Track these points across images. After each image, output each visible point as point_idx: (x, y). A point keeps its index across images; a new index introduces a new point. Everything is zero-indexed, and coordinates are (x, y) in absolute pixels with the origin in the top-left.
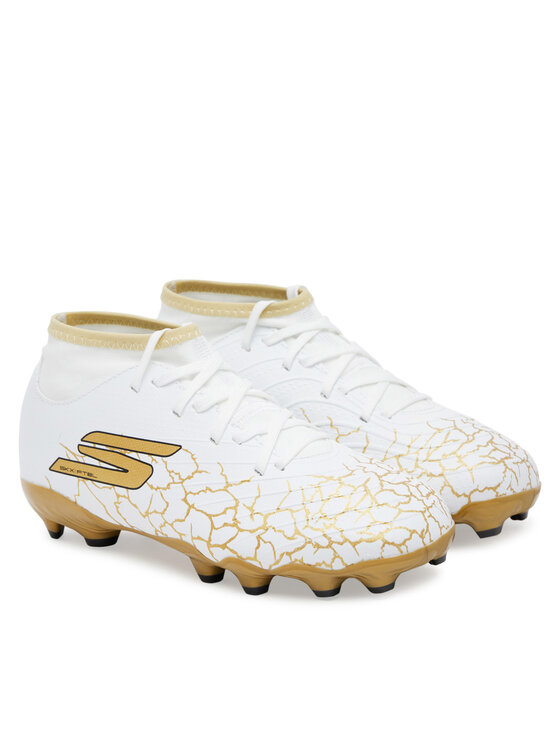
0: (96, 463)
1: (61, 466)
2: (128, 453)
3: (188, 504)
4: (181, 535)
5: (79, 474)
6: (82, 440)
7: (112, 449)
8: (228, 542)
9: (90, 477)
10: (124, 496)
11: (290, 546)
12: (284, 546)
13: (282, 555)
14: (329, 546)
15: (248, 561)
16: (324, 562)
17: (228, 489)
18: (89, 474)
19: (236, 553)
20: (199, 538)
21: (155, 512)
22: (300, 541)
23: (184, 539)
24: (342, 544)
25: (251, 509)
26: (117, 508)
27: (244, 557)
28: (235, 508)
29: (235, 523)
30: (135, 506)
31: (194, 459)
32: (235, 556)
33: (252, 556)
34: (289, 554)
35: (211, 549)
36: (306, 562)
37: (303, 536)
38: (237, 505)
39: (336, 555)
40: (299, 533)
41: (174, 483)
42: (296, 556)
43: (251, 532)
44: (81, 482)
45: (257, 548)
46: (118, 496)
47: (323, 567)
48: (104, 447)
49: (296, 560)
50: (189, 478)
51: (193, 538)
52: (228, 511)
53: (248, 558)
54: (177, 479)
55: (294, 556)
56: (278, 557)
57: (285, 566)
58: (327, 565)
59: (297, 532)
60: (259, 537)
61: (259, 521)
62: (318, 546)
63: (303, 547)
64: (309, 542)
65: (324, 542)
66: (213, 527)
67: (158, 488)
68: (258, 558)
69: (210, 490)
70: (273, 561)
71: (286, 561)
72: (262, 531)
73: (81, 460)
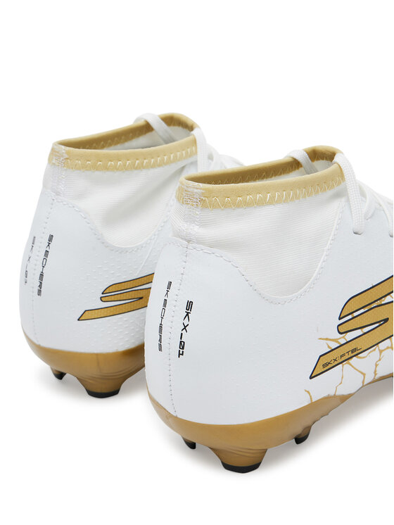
0: (359, 332)
6: (339, 319)
7: (369, 307)
10: (387, 348)
18: (353, 351)
26: (376, 367)
46: (381, 352)
73: (343, 341)
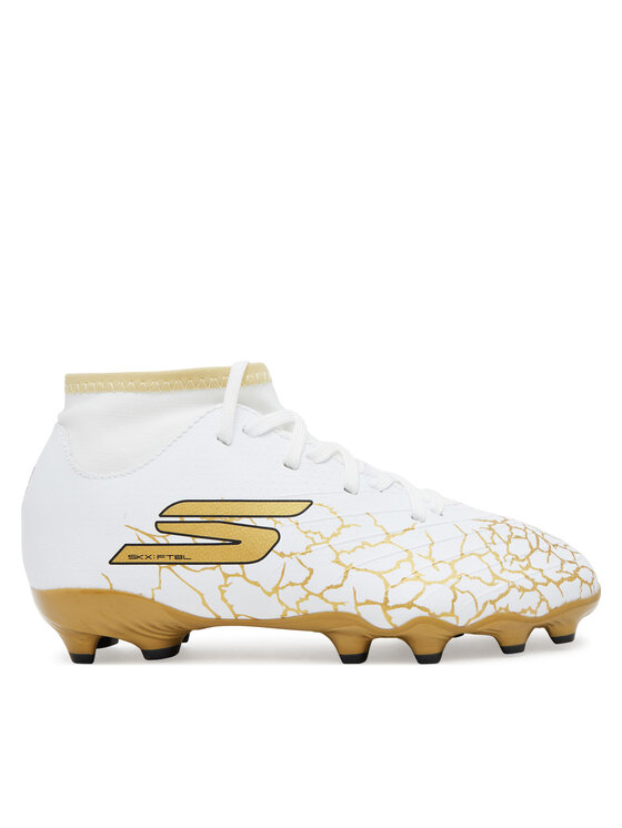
0: (189, 540)
1: (128, 556)
2: (235, 520)
3: (344, 565)
4: (335, 604)
5: (160, 560)
6: (161, 515)
7: (211, 519)
8: (415, 599)
9: (180, 560)
10: (237, 575)
11: (493, 593)
12: (485, 593)
13: (485, 604)
14: (534, 589)
15: (442, 618)
16: (530, 608)
17: (391, 540)
18: (176, 557)
19: (426, 610)
20: (368, 602)
21: (292, 584)
22: (502, 587)
23: (341, 609)
24: (546, 585)
25: (429, 557)
26: (223, 592)
27: (438, 613)
28: (410, 559)
29: (417, 576)
30: (256, 584)
31: (335, 513)
32: (426, 614)
33: (448, 610)
34: (493, 602)
35: (389, 612)
36: (511, 609)
37: (505, 580)
38: (411, 556)
39: (542, 599)
40: (498, 578)
41: (315, 544)
42: (501, 604)
43: (442, 582)
44: (165, 569)
45: (454, 600)
46: (226, 576)
47: (529, 614)
48: (199, 519)
49: (501, 608)
50: (334, 535)
51: (357, 604)
52: (402, 565)
53: (444, 614)
54: (317, 538)
55: (498, 605)
56: (480, 608)
57: (489, 617)
58: (533, 612)
59: (495, 577)
60: (452, 587)
61: (445, 571)
62: (522, 590)
63: (507, 593)
64: (514, 586)
65: (529, 584)
66: (387, 585)
67: (292, 554)
68: (456, 613)
69: (368, 544)
70: (475, 613)
71: (489, 611)
72: (455, 580)
73: (162, 541)
